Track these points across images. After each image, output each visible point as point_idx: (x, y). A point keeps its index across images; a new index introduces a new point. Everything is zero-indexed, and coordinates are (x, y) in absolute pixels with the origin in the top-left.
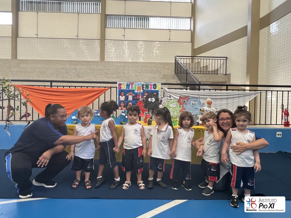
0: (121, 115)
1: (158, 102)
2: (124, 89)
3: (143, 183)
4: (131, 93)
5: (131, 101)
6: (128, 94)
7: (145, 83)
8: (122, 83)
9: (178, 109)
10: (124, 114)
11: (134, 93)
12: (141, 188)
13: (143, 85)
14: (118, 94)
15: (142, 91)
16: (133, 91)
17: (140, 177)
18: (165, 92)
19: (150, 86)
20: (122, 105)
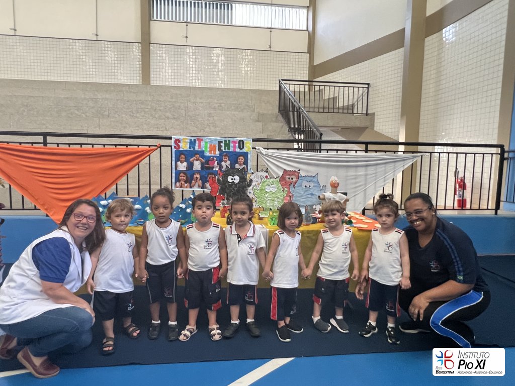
0: (178, 207)
1: (245, 183)
2: (185, 149)
3: (218, 329)
4: (198, 156)
5: (198, 172)
6: (192, 159)
7: (224, 139)
8: (181, 137)
9: (281, 196)
10: (183, 206)
11: (203, 157)
12: (214, 337)
13: (220, 143)
14: (173, 159)
15: (218, 153)
17: (212, 316)
18: (259, 154)
19: (232, 145)
20: (182, 178)
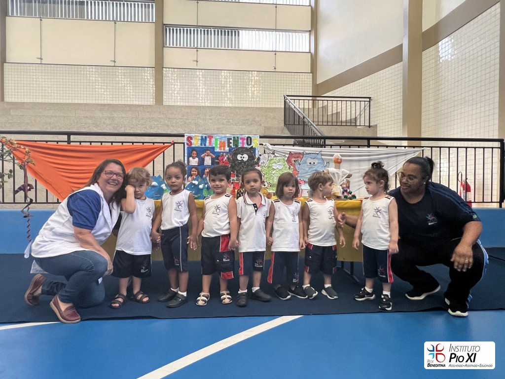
1: (253, 162)
2: (197, 146)
4: (209, 152)
5: (208, 167)
6: (203, 155)
7: (233, 136)
8: (193, 135)
12: (224, 301)
13: (229, 139)
14: (186, 155)
15: (227, 149)
16: (212, 149)
18: (266, 150)
19: (240, 141)
20: (194, 172)
